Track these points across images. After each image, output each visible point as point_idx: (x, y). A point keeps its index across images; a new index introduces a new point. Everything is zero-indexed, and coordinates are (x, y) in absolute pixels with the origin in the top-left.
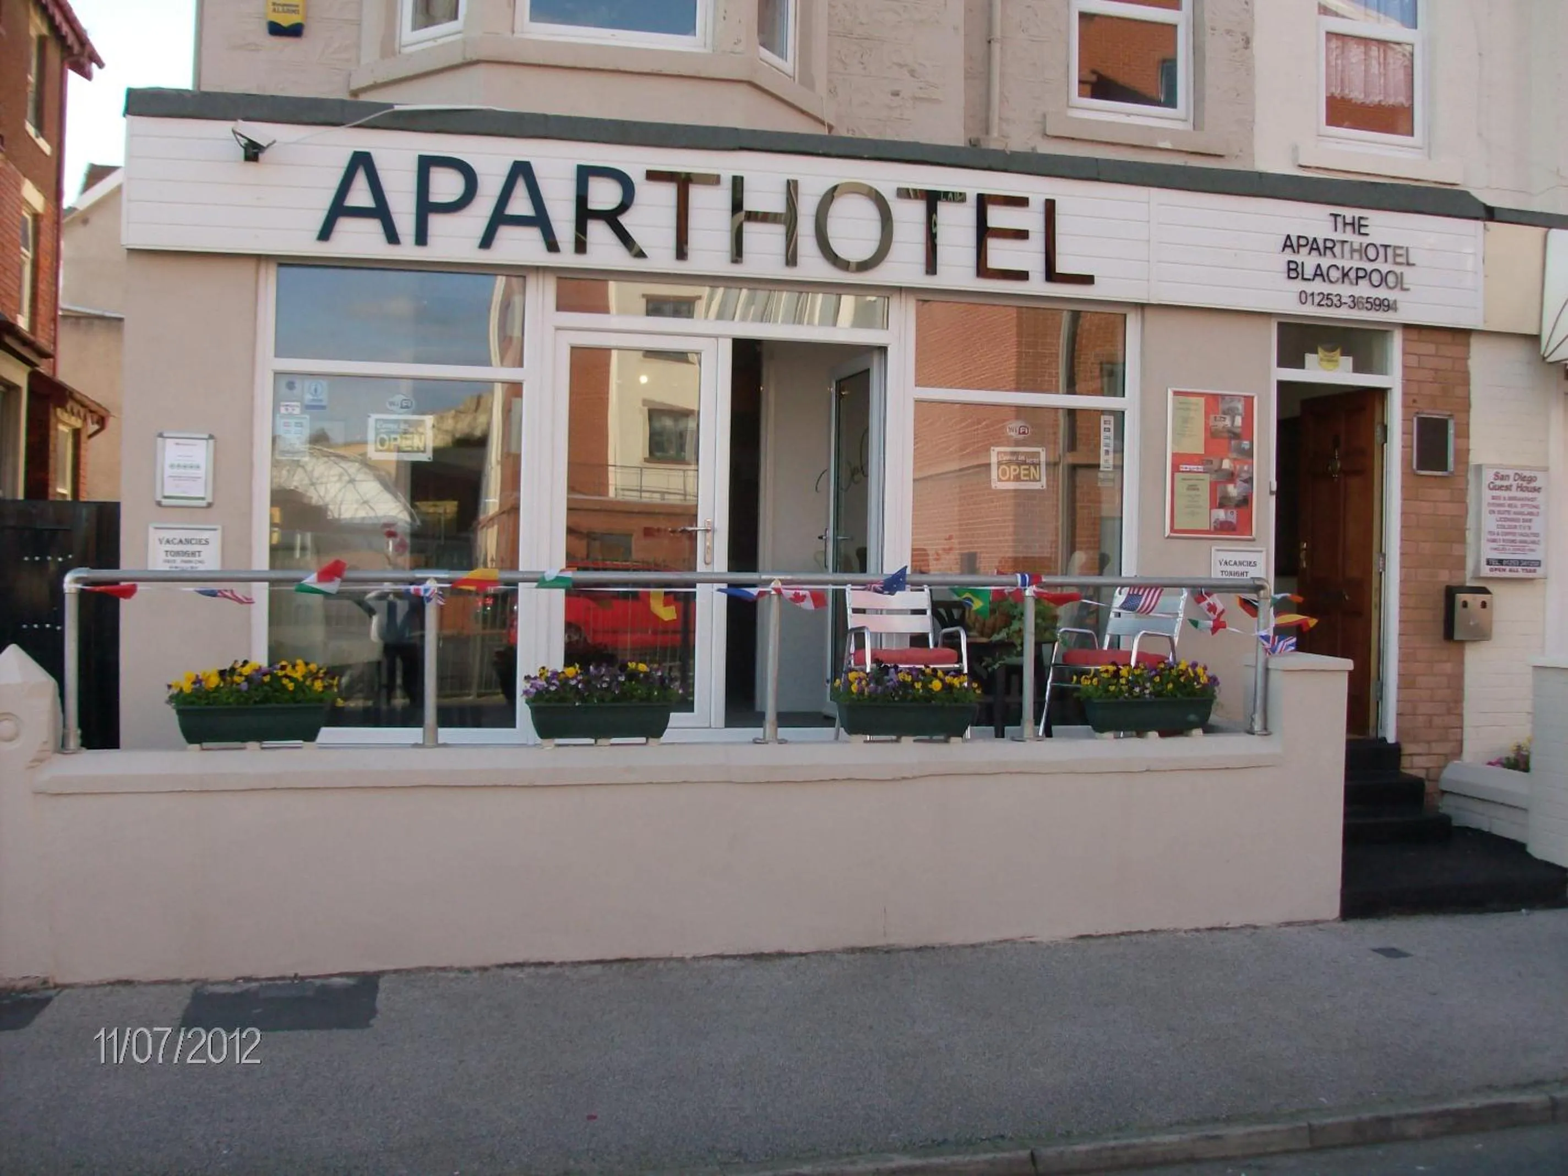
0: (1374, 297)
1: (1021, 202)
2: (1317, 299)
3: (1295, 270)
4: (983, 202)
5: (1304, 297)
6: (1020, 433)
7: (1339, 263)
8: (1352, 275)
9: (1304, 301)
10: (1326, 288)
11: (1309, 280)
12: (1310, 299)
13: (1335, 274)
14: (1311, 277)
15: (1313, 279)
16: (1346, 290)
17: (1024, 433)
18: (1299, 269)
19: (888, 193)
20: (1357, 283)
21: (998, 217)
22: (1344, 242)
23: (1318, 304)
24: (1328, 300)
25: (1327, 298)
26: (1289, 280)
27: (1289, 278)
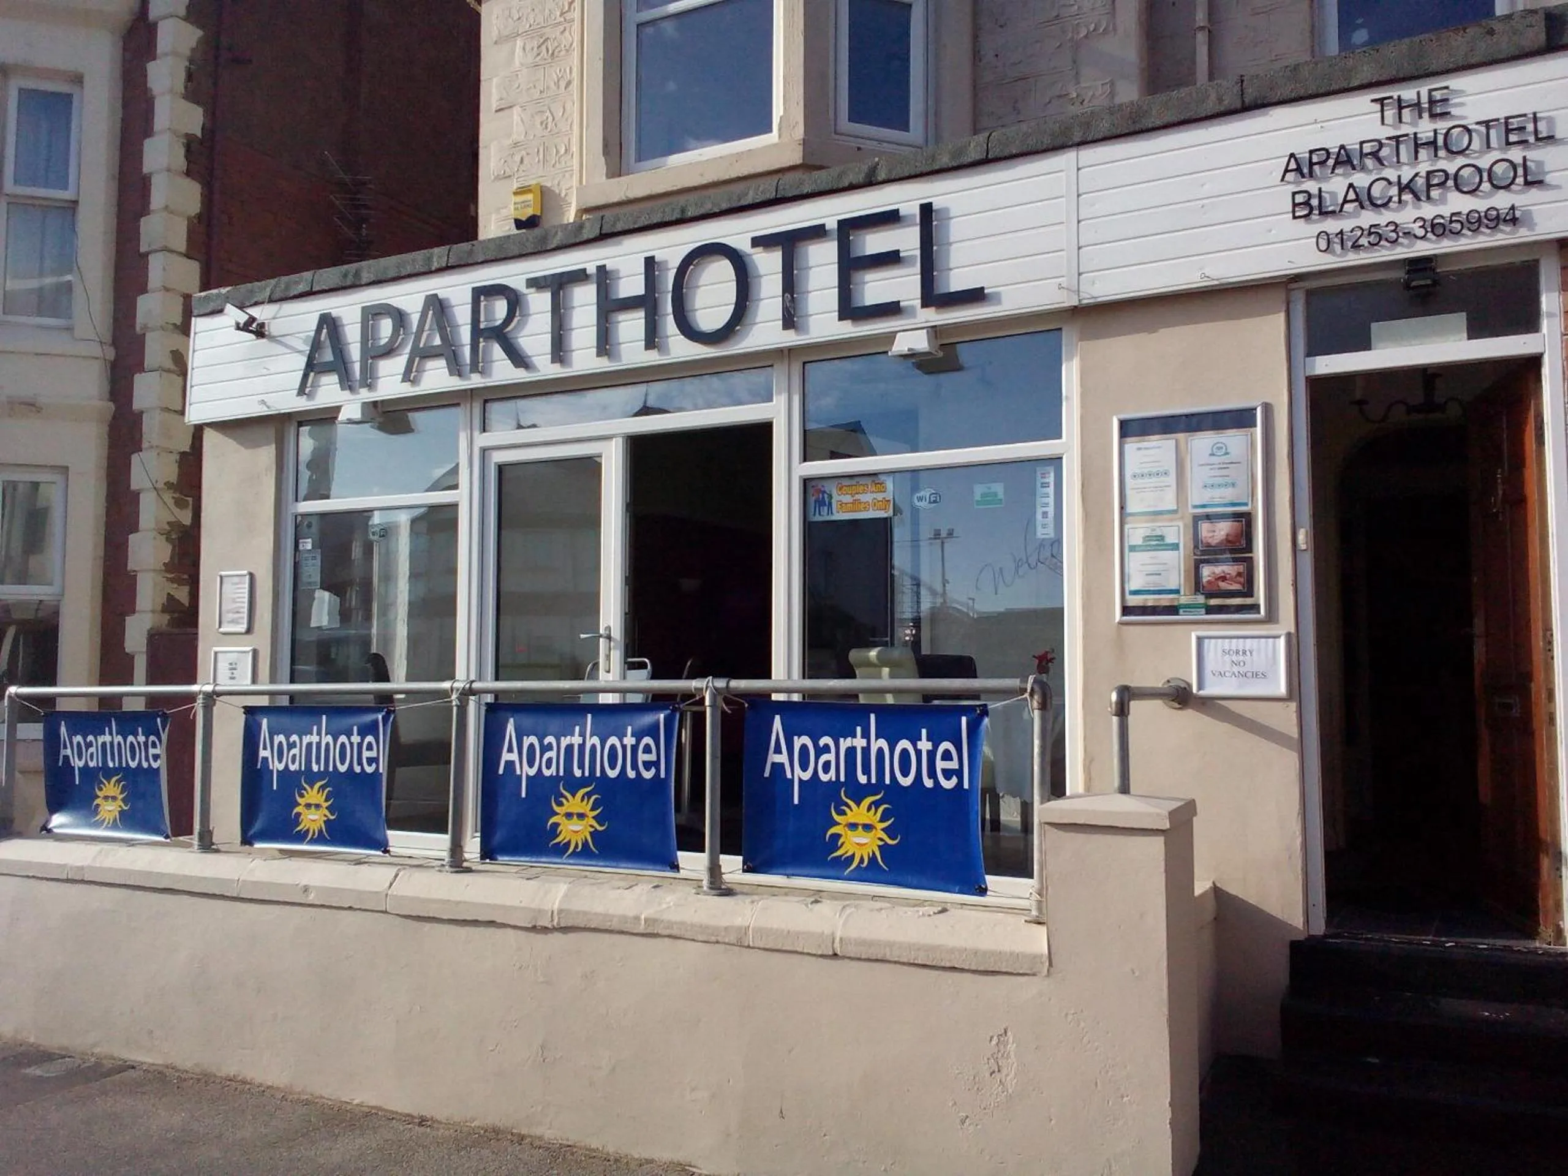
0: (1465, 211)
1: (890, 218)
2: (1351, 240)
3: (1307, 203)
4: (850, 227)
5: (1327, 241)
7: (1391, 174)
8: (1419, 185)
9: (1322, 247)
10: (1368, 218)
11: (1333, 212)
12: (1336, 241)
13: (1383, 193)
14: (1337, 208)
15: (1341, 210)
16: (1408, 215)
18: (1315, 201)
19: (742, 244)
20: (1430, 197)
21: (874, 242)
22: (1397, 139)
23: (1354, 246)
24: (1373, 236)
25: (1370, 234)
26: (1295, 221)
27: (1295, 217)
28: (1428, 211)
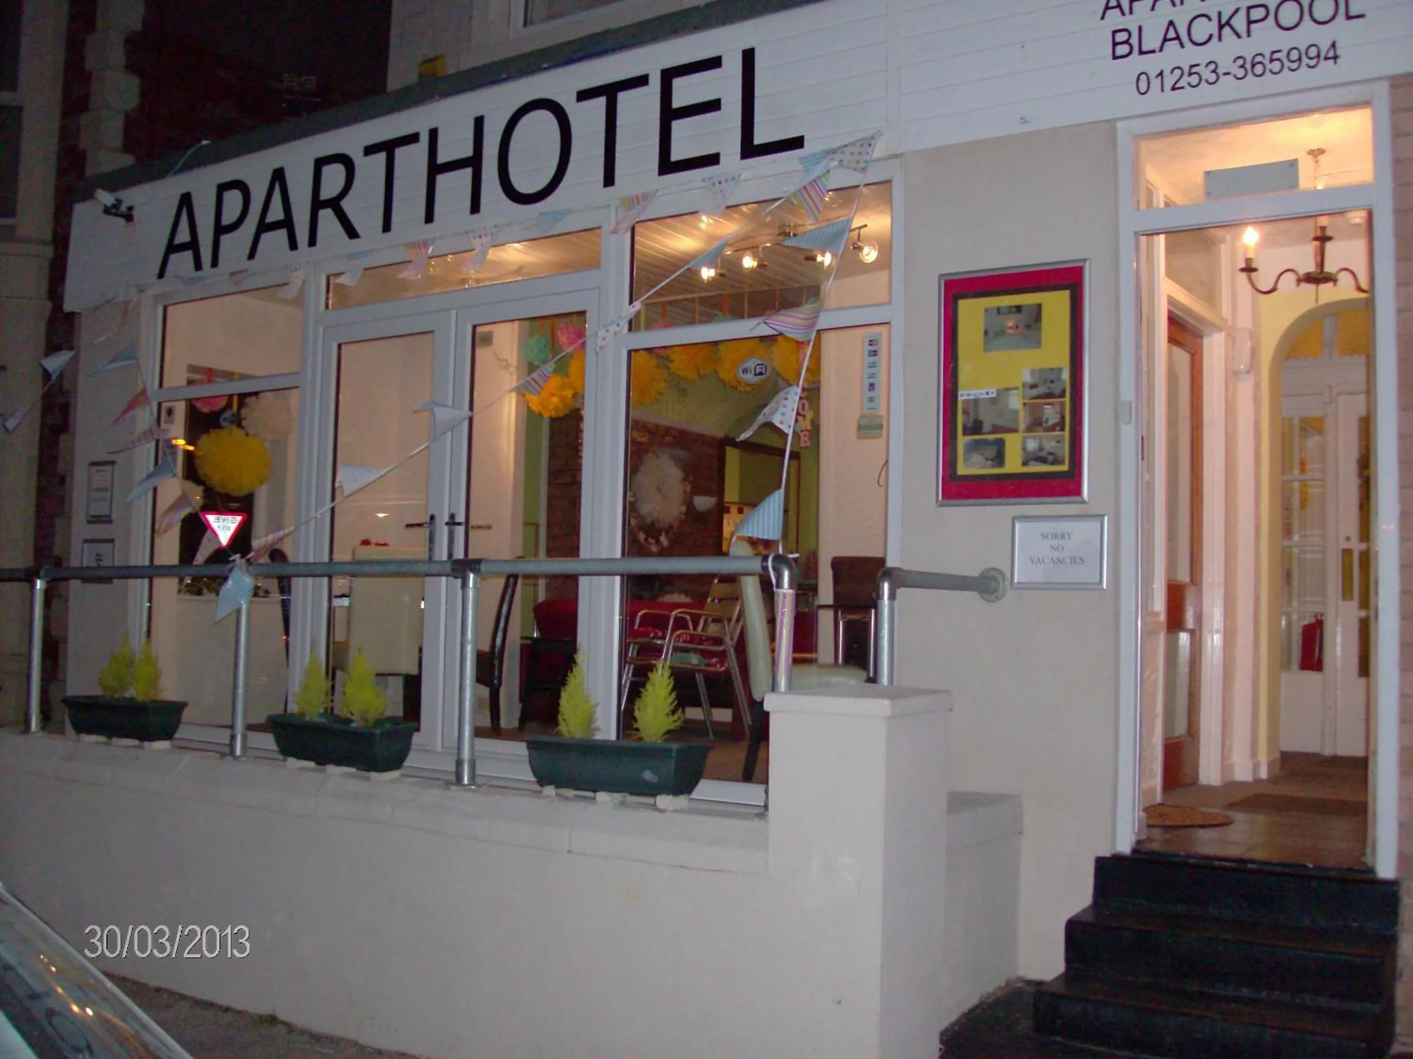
1: (713, 64)
2: (1169, 81)
3: (1126, 42)
4: (673, 76)
6: (756, 375)
7: (1211, 10)
8: (1240, 22)
9: (1143, 90)
10: (1189, 55)
11: (1153, 51)
12: (1156, 83)
13: (1202, 29)
14: (1156, 45)
15: (1161, 49)
16: (1228, 54)
17: (761, 374)
18: (1134, 41)
19: (568, 101)
20: (1249, 34)
23: (1174, 88)
24: (1193, 76)
25: (1190, 74)
26: (1115, 61)
27: (1115, 57)
28: (1247, 48)
